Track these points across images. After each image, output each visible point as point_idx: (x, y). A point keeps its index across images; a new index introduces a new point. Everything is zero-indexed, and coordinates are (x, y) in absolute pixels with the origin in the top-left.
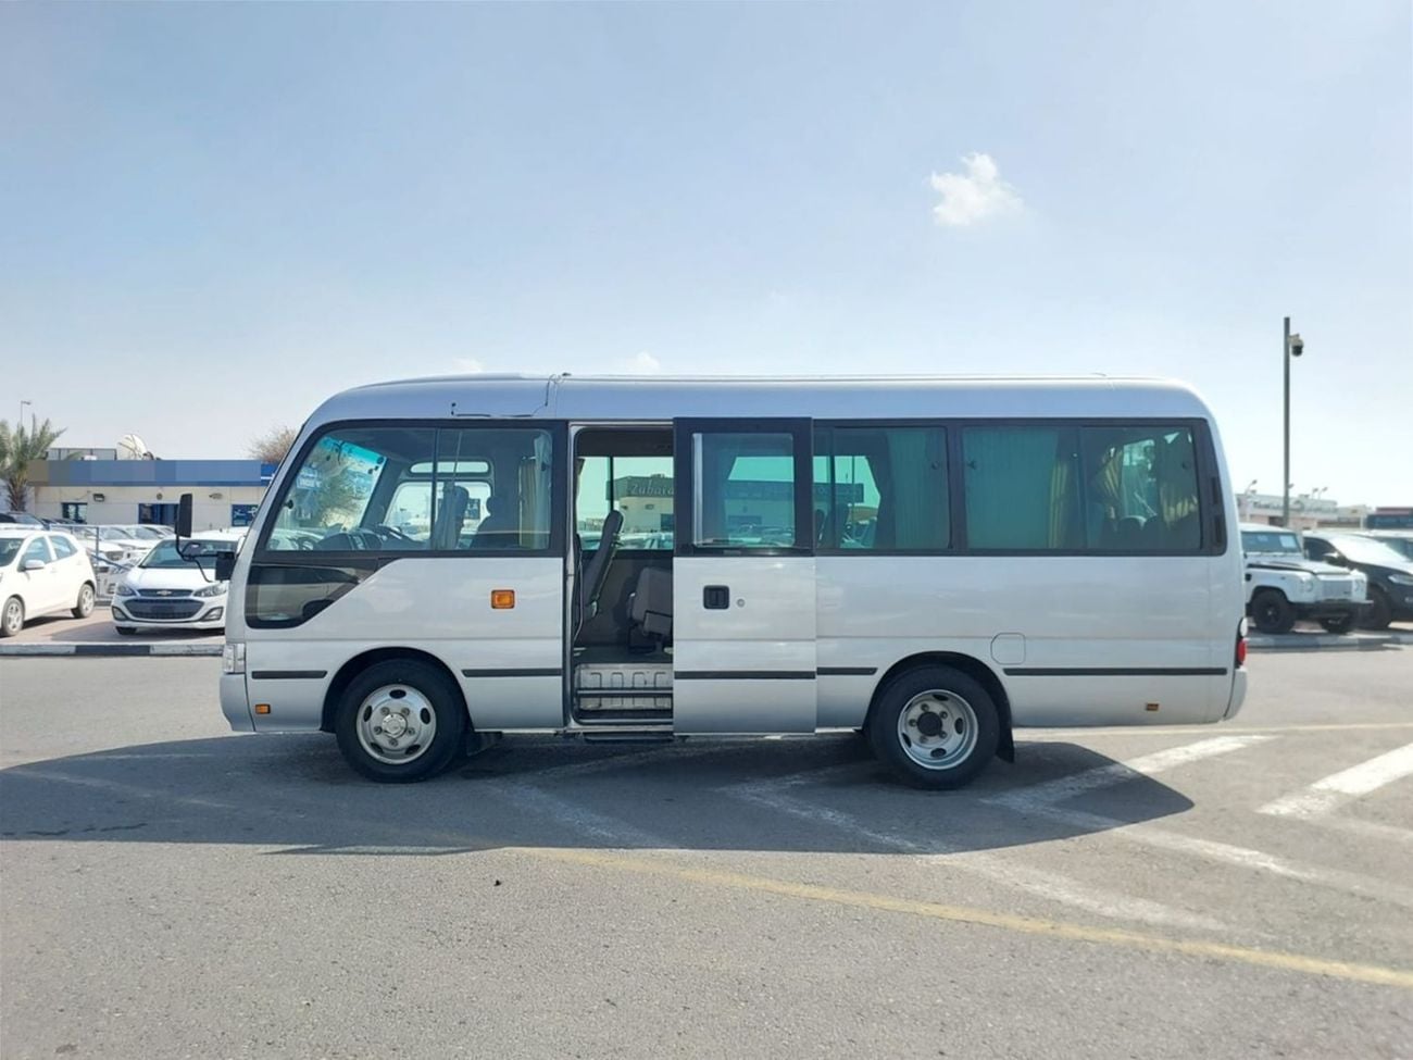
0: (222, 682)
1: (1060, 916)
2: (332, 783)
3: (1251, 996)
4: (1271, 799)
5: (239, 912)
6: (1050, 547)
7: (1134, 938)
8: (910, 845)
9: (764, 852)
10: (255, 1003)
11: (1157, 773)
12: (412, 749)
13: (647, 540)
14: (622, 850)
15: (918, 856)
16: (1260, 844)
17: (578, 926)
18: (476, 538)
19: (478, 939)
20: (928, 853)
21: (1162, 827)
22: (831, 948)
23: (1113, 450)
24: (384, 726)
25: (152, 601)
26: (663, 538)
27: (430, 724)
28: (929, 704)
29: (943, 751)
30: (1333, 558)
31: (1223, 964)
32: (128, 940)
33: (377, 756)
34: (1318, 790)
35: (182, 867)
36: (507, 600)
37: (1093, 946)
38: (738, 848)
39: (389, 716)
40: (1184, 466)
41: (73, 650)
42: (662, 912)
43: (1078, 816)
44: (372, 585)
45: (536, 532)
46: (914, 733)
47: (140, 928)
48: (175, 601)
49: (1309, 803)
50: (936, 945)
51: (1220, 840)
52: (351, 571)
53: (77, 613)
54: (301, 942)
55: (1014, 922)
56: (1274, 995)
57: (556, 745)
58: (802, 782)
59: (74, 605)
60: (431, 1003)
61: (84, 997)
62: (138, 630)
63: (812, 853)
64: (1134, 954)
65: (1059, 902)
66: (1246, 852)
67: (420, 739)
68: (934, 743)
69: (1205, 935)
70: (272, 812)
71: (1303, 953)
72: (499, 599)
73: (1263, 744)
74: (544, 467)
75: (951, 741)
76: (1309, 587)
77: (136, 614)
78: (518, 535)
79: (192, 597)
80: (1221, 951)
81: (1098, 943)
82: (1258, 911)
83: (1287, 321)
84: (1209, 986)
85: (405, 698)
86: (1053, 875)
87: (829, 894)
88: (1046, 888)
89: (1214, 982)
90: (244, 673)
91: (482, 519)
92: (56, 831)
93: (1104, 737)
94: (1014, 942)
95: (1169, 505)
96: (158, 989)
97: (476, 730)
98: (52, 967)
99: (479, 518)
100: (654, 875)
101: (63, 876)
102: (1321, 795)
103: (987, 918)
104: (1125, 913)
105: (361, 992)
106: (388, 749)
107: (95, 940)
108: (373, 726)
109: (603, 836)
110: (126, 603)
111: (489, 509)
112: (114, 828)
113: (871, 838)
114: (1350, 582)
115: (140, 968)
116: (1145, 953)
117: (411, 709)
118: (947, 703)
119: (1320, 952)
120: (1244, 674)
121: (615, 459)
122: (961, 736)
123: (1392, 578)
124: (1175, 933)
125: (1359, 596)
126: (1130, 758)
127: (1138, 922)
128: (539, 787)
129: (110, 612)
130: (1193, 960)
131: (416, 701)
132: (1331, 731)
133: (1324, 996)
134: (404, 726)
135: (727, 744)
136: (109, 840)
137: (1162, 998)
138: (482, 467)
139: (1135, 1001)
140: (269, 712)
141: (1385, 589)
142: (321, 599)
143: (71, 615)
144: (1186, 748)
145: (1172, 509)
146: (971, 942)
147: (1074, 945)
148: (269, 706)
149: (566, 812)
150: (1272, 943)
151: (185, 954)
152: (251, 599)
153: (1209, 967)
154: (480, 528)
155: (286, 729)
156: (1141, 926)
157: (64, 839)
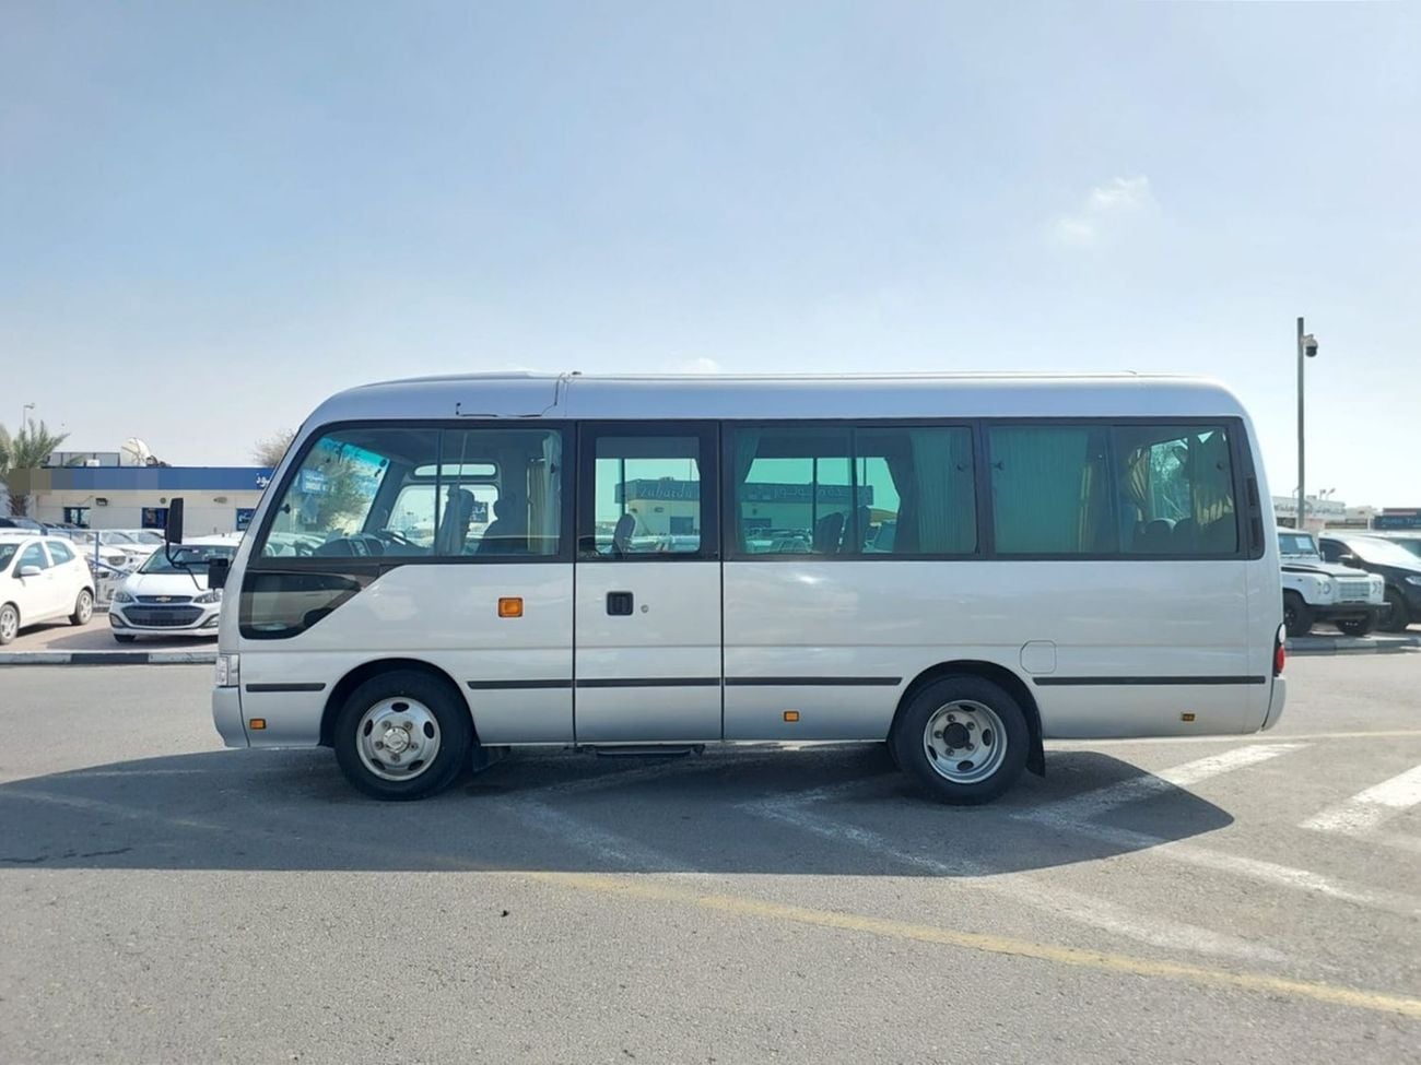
0: (215, 695)
1: (1106, 947)
2: (331, 802)
3: (1325, 1040)
4: (1312, 813)
5: (226, 948)
6: (1080, 551)
7: (1190, 971)
8: (942, 867)
9: (788, 876)
10: (237, 1058)
11: (1192, 785)
12: (416, 764)
13: (657, 543)
14: (637, 874)
15: (951, 878)
16: (1307, 862)
17: (591, 963)
18: (483, 543)
19: (484, 979)
20: (962, 876)
21: (1203, 845)
22: (865, 986)
23: (1139, 452)
24: (385, 741)
25: (151, 608)
26: (674, 541)
27: (434, 738)
28: (955, 714)
29: (971, 764)
30: (1349, 559)
31: (1288, 1002)
32: (100, 984)
33: (377, 772)
34: (1361, 803)
35: (167, 898)
36: (514, 608)
37: (1147, 980)
38: (759, 872)
39: (391, 731)
40: (1218, 467)
41: (68, 658)
42: (682, 946)
43: (1114, 832)
44: (374, 592)
45: (545, 537)
46: (940, 746)
47: (116, 969)
48: (174, 608)
49: (1355, 817)
50: (977, 981)
51: (1268, 858)
52: (351, 578)
53: (75, 620)
54: (292, 984)
55: (1059, 953)
56: (1350, 1039)
57: (567, 758)
58: (823, 797)
59: (72, 612)
60: (431, 1056)
61: (47, 1053)
62: (136, 638)
63: (839, 876)
64: (1191, 988)
65: (1104, 930)
66: (1295, 873)
67: (425, 752)
68: (961, 755)
69: (1263, 967)
70: (267, 834)
71: (1373, 989)
72: (506, 608)
73: (1295, 752)
74: (553, 469)
75: (979, 753)
76: (1326, 589)
77: (133, 621)
78: (526, 539)
79: (192, 604)
80: (1283, 985)
81: (1150, 976)
82: (1317, 939)
83: (1301, 321)
84: (1278, 1027)
85: (408, 711)
86: (1095, 899)
87: (860, 923)
88: (1089, 914)
89: (1283, 1023)
90: (238, 686)
91: (490, 522)
92: (33, 858)
93: (1132, 746)
94: (1062, 977)
95: (1203, 507)
96: (129, 1043)
97: (483, 745)
98: (16, 1017)
99: (486, 521)
100: (671, 902)
101: (35, 910)
102: (1365, 809)
103: (1029, 949)
104: (1175, 942)
105: (355, 1044)
106: (388, 765)
107: (64, 984)
108: (374, 741)
109: (617, 858)
110: (124, 610)
111: (496, 514)
112: (95, 854)
113: (900, 858)
114: (1367, 584)
115: (111, 1017)
116: (1203, 988)
117: (414, 722)
118: (973, 713)
119: (1391, 988)
120: (1282, 681)
121: (626, 461)
122: (990, 747)
123: (1409, 580)
124: (1232, 964)
125: (1376, 597)
126: (1162, 769)
127: (1191, 952)
128: (548, 804)
129: (108, 619)
130: (1255, 997)
131: (419, 715)
132: (1364, 738)
133: (1403, 1039)
134: (407, 740)
135: (743, 755)
136: (91, 867)
137: (1228, 1043)
138: (489, 470)
139: (1199, 1046)
140: (264, 727)
141: (1403, 591)
142: (319, 607)
143: (69, 623)
144: (1217, 758)
145: (1206, 511)
146: (1015, 977)
147: (1126, 980)
148: (264, 721)
149: (578, 830)
150: (1337, 976)
151: (163, 1000)
152: (245, 608)
153: (1275, 1005)
154: (487, 532)
155: (282, 744)
156: (1194, 957)
157: (41, 867)
